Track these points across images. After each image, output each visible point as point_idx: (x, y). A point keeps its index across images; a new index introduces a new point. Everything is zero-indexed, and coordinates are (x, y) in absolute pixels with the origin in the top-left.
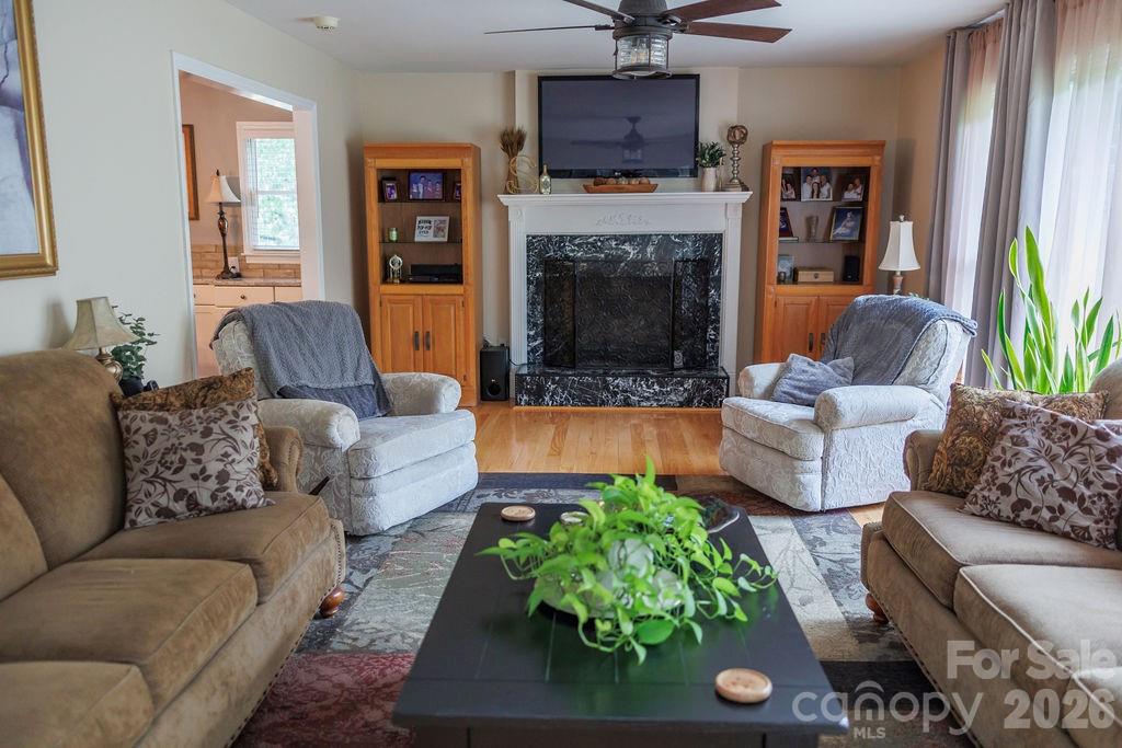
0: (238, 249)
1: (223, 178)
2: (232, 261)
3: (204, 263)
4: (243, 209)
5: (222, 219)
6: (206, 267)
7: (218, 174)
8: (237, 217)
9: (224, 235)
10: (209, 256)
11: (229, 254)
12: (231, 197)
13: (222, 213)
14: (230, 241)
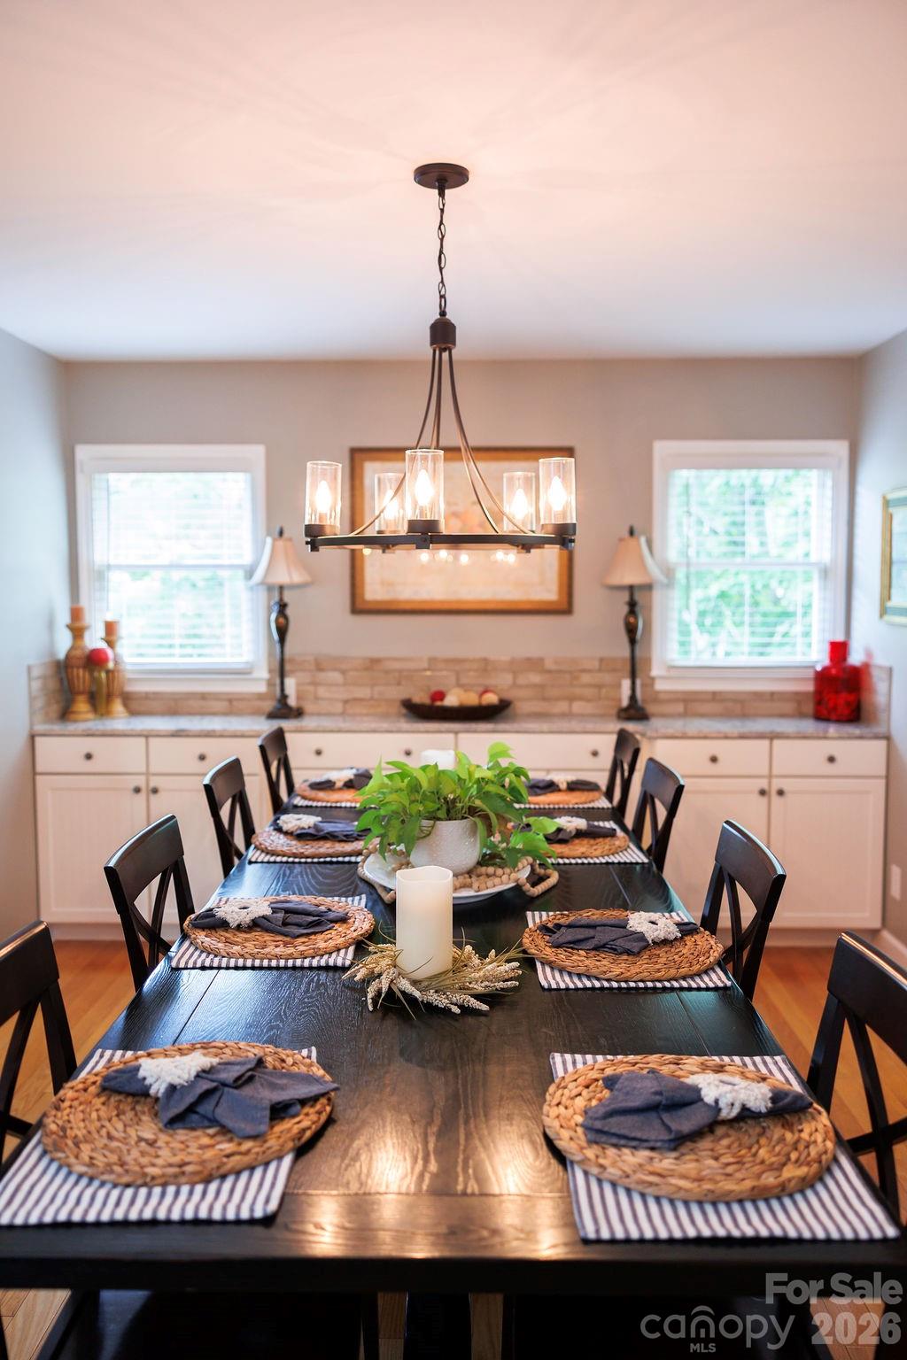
3: (578, 690)
5: (632, 612)
6: (581, 698)
10: (586, 678)
13: (632, 603)
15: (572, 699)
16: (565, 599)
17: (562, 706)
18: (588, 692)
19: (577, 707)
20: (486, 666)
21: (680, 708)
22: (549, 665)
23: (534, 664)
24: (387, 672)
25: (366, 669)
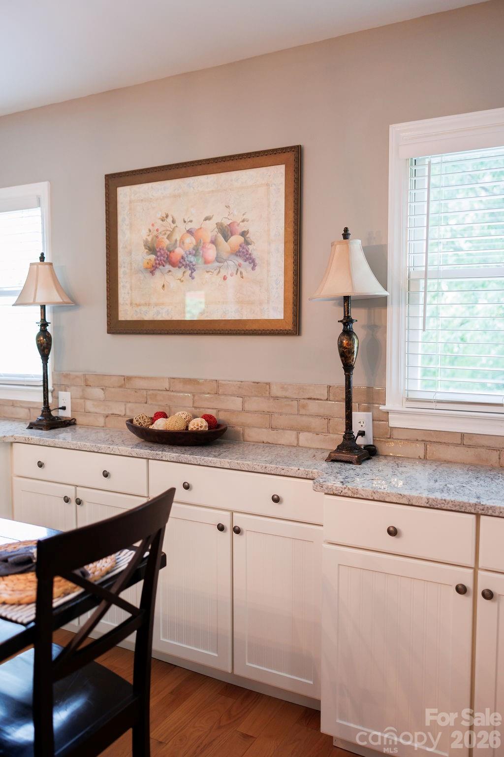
0: (374, 397)
1: (356, 245)
2: (361, 420)
3: (305, 419)
4: (392, 311)
5: (348, 333)
6: (307, 429)
7: (346, 235)
8: (377, 330)
9: (348, 368)
10: (313, 407)
11: (355, 405)
12: (370, 286)
13: (347, 321)
14: (359, 380)
15: (299, 430)
16: (290, 319)
17: (289, 437)
18: (316, 423)
19: (304, 438)
20: (217, 389)
21: (419, 449)
22: (276, 391)
23: (262, 389)
24: (136, 390)
25: (120, 387)
